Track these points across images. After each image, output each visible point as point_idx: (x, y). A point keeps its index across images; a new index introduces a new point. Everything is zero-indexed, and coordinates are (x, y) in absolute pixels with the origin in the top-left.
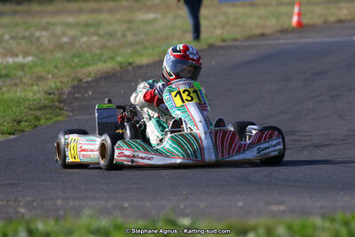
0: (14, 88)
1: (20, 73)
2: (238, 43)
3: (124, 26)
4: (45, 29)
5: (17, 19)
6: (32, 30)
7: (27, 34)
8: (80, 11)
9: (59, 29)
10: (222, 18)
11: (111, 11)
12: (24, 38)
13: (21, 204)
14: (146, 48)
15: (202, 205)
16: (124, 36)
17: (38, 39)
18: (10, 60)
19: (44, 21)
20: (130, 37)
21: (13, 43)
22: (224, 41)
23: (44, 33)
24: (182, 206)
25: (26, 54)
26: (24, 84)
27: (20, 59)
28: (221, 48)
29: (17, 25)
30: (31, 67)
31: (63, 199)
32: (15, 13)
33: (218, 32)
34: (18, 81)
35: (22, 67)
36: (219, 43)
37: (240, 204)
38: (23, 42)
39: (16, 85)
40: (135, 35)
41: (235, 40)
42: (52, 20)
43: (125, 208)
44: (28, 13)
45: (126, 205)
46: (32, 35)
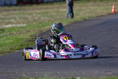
0: (20, 35)
1: (22, 30)
2: (94, 18)
3: (56, 14)
4: (30, 14)
5: (21, 12)
6: (26, 15)
7: (24, 16)
8: (41, 9)
9: (34, 15)
10: (89, 10)
11: (51, 8)
12: (23, 18)
13: (24, 73)
14: (63, 21)
15: (84, 73)
16: (56, 16)
17: (28, 18)
18: (19, 25)
19: (30, 12)
20: (58, 17)
21: (19, 20)
22: (89, 18)
23: (30, 16)
24: (77, 73)
25: (24, 23)
26: (23, 33)
27: (22, 25)
28: (88, 20)
29: (21, 13)
30: (25, 28)
31: (37, 71)
32: (20, 9)
33: (87, 15)
34: (21, 32)
35: (22, 27)
36: (88, 19)
37: (96, 72)
38: (23, 19)
39: (21, 33)
40: (60, 16)
41: (93, 17)
42: (32, 12)
43: (58, 74)
44: (24, 10)
45: (58, 73)
46: (26, 17)
